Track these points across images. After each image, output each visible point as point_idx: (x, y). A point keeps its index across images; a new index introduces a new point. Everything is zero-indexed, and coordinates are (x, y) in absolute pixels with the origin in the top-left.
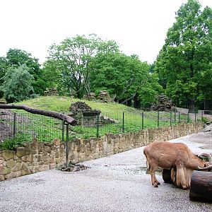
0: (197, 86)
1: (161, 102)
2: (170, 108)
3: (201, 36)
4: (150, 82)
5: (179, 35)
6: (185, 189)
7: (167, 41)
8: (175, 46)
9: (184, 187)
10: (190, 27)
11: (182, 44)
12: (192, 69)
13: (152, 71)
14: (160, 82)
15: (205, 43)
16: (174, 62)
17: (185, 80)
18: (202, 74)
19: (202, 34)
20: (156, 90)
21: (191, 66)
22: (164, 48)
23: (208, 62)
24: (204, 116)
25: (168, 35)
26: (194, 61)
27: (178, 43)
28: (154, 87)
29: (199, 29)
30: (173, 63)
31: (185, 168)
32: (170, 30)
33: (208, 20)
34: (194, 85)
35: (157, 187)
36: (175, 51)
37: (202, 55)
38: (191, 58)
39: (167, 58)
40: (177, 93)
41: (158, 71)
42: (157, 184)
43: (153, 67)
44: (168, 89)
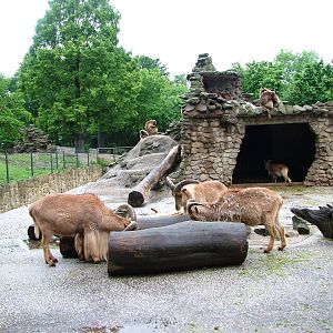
0: (87, 112)
1: (31, 138)
2: (45, 147)
3: (89, 34)
4: (10, 106)
5: (55, 30)
6: (98, 263)
7: (36, 39)
8: (49, 48)
9: (96, 259)
10: (73, 19)
11: (60, 45)
12: (78, 85)
13: (12, 89)
14: (26, 106)
15: (96, 45)
16: (48, 73)
17: (67, 103)
18: (94, 92)
19: (91, 31)
20: (21, 120)
21: (76, 80)
22: (32, 51)
23: (101, 74)
24: (101, 156)
25: (38, 29)
26: (80, 73)
27: (54, 43)
28: (17, 115)
29: (86, 23)
30: (48, 75)
31: (97, 232)
32: (40, 21)
33: (99, 9)
34: (82, 109)
35: (53, 265)
36: (50, 56)
37: (92, 63)
38: (76, 68)
39: (38, 68)
40: (57, 123)
41: (23, 88)
42: (53, 262)
43: (13, 82)
44: (41, 118)
